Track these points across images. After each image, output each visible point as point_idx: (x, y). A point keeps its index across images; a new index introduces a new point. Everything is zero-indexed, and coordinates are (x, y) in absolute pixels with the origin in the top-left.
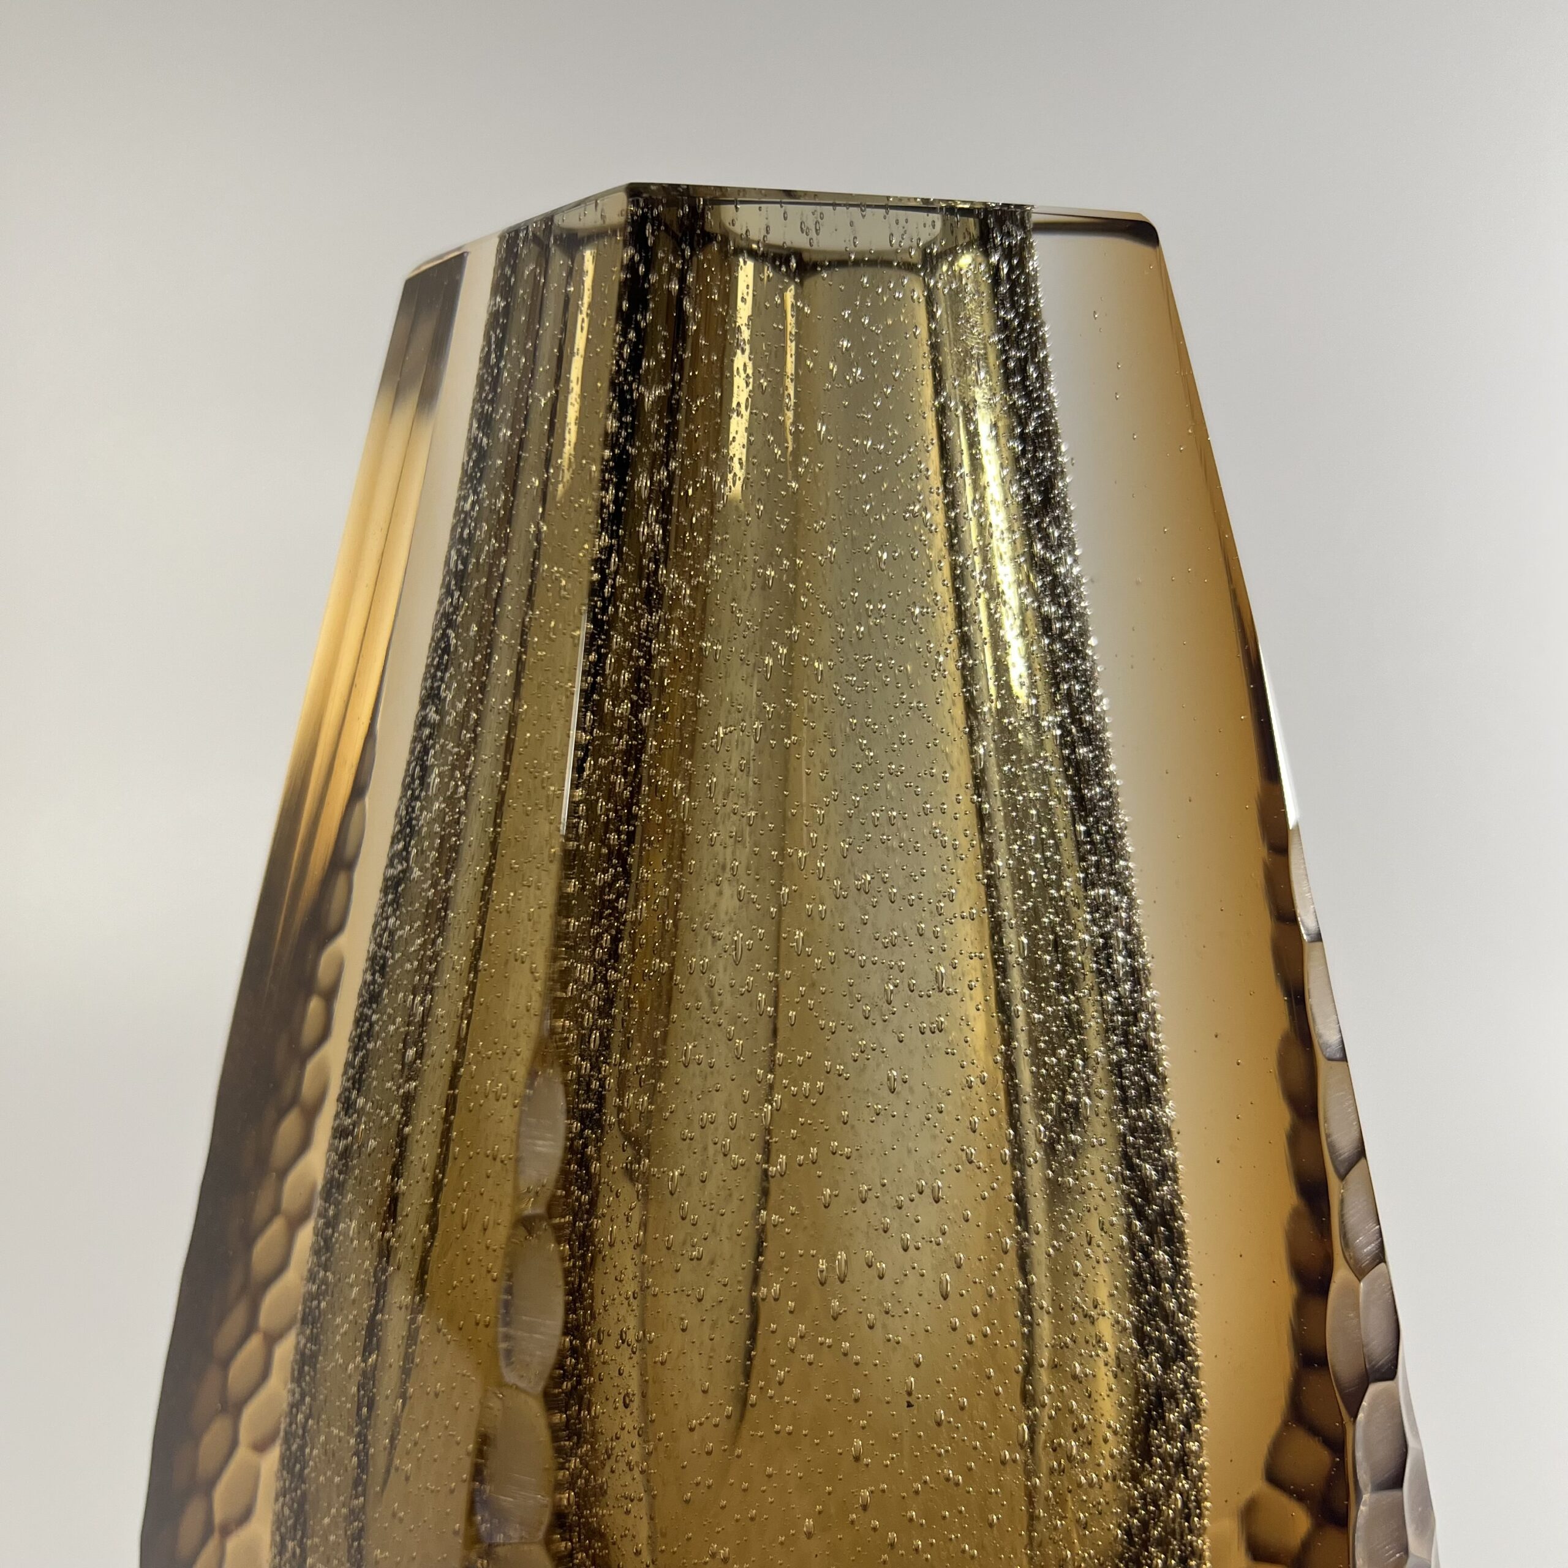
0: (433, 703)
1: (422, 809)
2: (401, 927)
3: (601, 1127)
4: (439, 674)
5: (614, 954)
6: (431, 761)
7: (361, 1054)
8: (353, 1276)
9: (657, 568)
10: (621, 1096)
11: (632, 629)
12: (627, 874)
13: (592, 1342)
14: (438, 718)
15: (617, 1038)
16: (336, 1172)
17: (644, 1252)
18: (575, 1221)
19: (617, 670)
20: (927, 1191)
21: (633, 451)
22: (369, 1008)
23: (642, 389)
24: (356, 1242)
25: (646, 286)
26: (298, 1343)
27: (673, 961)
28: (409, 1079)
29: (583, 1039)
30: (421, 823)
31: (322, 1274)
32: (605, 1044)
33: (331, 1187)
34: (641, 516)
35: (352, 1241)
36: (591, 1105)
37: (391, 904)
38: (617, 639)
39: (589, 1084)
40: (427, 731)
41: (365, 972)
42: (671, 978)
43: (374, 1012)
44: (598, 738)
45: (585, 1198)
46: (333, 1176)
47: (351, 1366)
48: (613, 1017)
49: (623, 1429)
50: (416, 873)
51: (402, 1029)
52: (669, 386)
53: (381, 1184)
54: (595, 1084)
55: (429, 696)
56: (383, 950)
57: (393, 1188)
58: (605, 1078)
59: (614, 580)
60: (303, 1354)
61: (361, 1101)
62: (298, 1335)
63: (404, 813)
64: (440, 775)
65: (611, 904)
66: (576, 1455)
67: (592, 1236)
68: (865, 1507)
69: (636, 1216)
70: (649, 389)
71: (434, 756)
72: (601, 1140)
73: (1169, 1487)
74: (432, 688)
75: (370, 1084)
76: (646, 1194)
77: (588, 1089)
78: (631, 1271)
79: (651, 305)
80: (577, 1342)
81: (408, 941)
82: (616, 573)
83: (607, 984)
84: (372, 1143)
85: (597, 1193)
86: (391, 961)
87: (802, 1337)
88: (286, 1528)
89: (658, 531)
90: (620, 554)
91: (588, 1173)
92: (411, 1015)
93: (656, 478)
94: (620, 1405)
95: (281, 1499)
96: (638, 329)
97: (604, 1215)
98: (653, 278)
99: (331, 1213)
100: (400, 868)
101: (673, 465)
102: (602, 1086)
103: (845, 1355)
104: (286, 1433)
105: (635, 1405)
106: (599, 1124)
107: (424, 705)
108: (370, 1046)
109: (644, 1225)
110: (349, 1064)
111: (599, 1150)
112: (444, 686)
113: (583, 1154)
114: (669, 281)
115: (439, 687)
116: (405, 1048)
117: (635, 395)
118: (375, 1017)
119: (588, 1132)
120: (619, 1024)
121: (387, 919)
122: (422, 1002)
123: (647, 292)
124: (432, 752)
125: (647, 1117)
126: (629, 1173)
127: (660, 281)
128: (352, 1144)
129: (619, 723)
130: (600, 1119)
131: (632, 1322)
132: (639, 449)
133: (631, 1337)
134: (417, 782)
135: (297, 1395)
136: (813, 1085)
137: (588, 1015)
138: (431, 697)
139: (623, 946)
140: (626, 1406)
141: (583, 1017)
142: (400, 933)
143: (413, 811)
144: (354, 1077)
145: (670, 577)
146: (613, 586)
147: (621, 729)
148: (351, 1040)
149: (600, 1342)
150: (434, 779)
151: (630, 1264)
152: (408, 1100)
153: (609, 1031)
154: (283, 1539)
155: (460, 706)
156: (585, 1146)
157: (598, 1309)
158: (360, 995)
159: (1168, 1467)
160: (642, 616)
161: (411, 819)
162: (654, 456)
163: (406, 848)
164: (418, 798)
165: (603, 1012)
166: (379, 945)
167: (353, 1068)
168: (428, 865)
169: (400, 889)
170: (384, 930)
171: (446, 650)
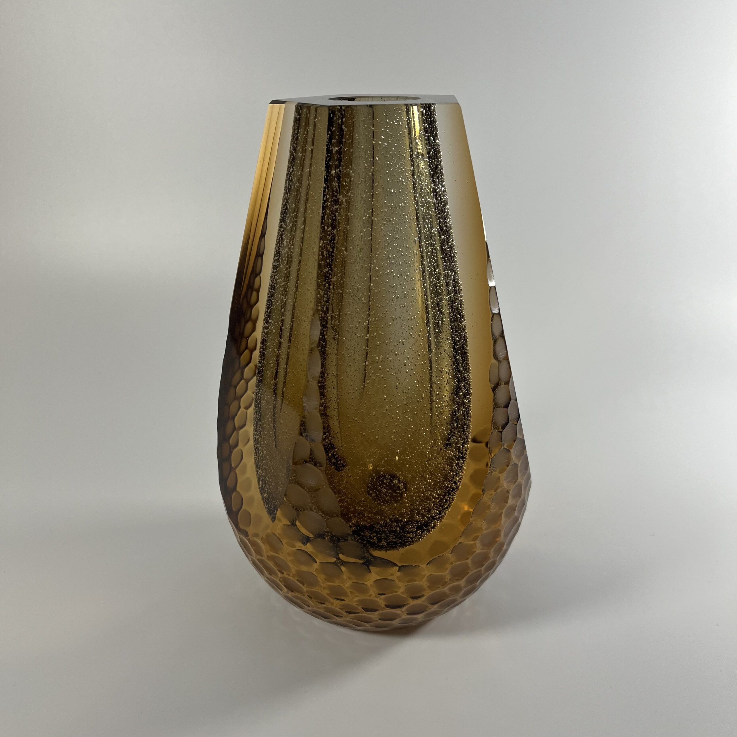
0: (284, 222)
1: (282, 250)
2: (279, 279)
3: (327, 328)
4: (285, 215)
5: (329, 288)
6: (284, 238)
7: (269, 309)
8: (271, 362)
9: (337, 194)
10: (332, 321)
11: (331, 209)
12: (331, 270)
13: (326, 375)
14: (285, 226)
15: (330, 308)
16: (265, 338)
17: (337, 355)
18: (321, 349)
19: (328, 220)
20: (401, 343)
21: (331, 163)
22: (271, 298)
23: (332, 147)
24: (271, 354)
25: (333, 120)
26: (257, 378)
27: (343, 291)
28: (282, 316)
29: (323, 308)
30: (282, 253)
31: (263, 362)
32: (328, 309)
33: (264, 341)
34: (333, 181)
35: (270, 354)
36: (325, 323)
37: (275, 272)
38: (328, 211)
39: (324, 318)
40: (282, 229)
41: (269, 289)
42: (342, 294)
43: (272, 299)
44: (324, 236)
45: (324, 344)
46: (264, 339)
47: (272, 382)
48: (329, 303)
49: (333, 393)
50: (282, 266)
51: (280, 304)
52: (339, 148)
53: (277, 341)
54: (325, 318)
55: (282, 220)
56: (274, 284)
57: (280, 341)
58: (328, 317)
59: (327, 196)
60: (259, 381)
61: (270, 321)
62: (257, 377)
63: (277, 249)
64: (286, 242)
65: (328, 277)
66: (323, 399)
67: (326, 352)
68: (387, 410)
69: (335, 347)
70: (334, 148)
71: (285, 236)
72: (327, 331)
73: (459, 409)
74: (283, 218)
75: (273, 317)
76: (338, 343)
77: (324, 319)
78: (335, 360)
79: (334, 126)
80: (323, 375)
81: (281, 282)
82: (327, 194)
83: (327, 295)
84: (274, 331)
85: (327, 342)
86: (276, 287)
87: (373, 374)
88: (258, 420)
89: (337, 184)
90: (328, 189)
91: (324, 338)
92: (283, 301)
93: (337, 171)
94: (333, 388)
95: (256, 414)
96: (331, 131)
97: (328, 347)
98: (335, 118)
99: (264, 347)
100: (277, 264)
101: (341, 168)
102: (327, 318)
103: (382, 378)
104: (255, 399)
105: (336, 389)
106: (326, 327)
107: (281, 222)
108: (272, 307)
109: (337, 350)
110: (266, 311)
111: (327, 333)
112: (286, 218)
113: (323, 334)
114: (339, 120)
115: (285, 218)
116: (281, 309)
117: (331, 149)
118: (273, 301)
119: (324, 329)
120: (330, 304)
121: (274, 276)
122: (285, 298)
123: (333, 122)
124: (284, 235)
125: (338, 326)
126: (334, 338)
127: (336, 119)
128: (269, 331)
129: (329, 233)
130: (327, 326)
131: (335, 370)
132: (332, 163)
133: (335, 374)
134: (280, 242)
135: (258, 390)
136: (375, 319)
137: (323, 303)
138: (283, 220)
139: (331, 287)
140: (334, 389)
141: (322, 303)
142: (278, 280)
143: (280, 250)
144: (268, 315)
145: (340, 197)
146: (326, 197)
147: (329, 234)
148: (266, 305)
149: (328, 375)
150: (285, 243)
151: (334, 358)
152: (282, 321)
153: (328, 306)
154: (257, 422)
155: (291, 225)
156: (323, 332)
157: (327, 368)
158: (268, 294)
159: (459, 405)
160: (333, 206)
161: (279, 252)
162: (336, 165)
163: (278, 259)
164: (281, 247)
165: (327, 302)
166: (273, 283)
167: (268, 312)
168: (285, 264)
169: (278, 269)
170: (274, 279)
171: (286, 209)
